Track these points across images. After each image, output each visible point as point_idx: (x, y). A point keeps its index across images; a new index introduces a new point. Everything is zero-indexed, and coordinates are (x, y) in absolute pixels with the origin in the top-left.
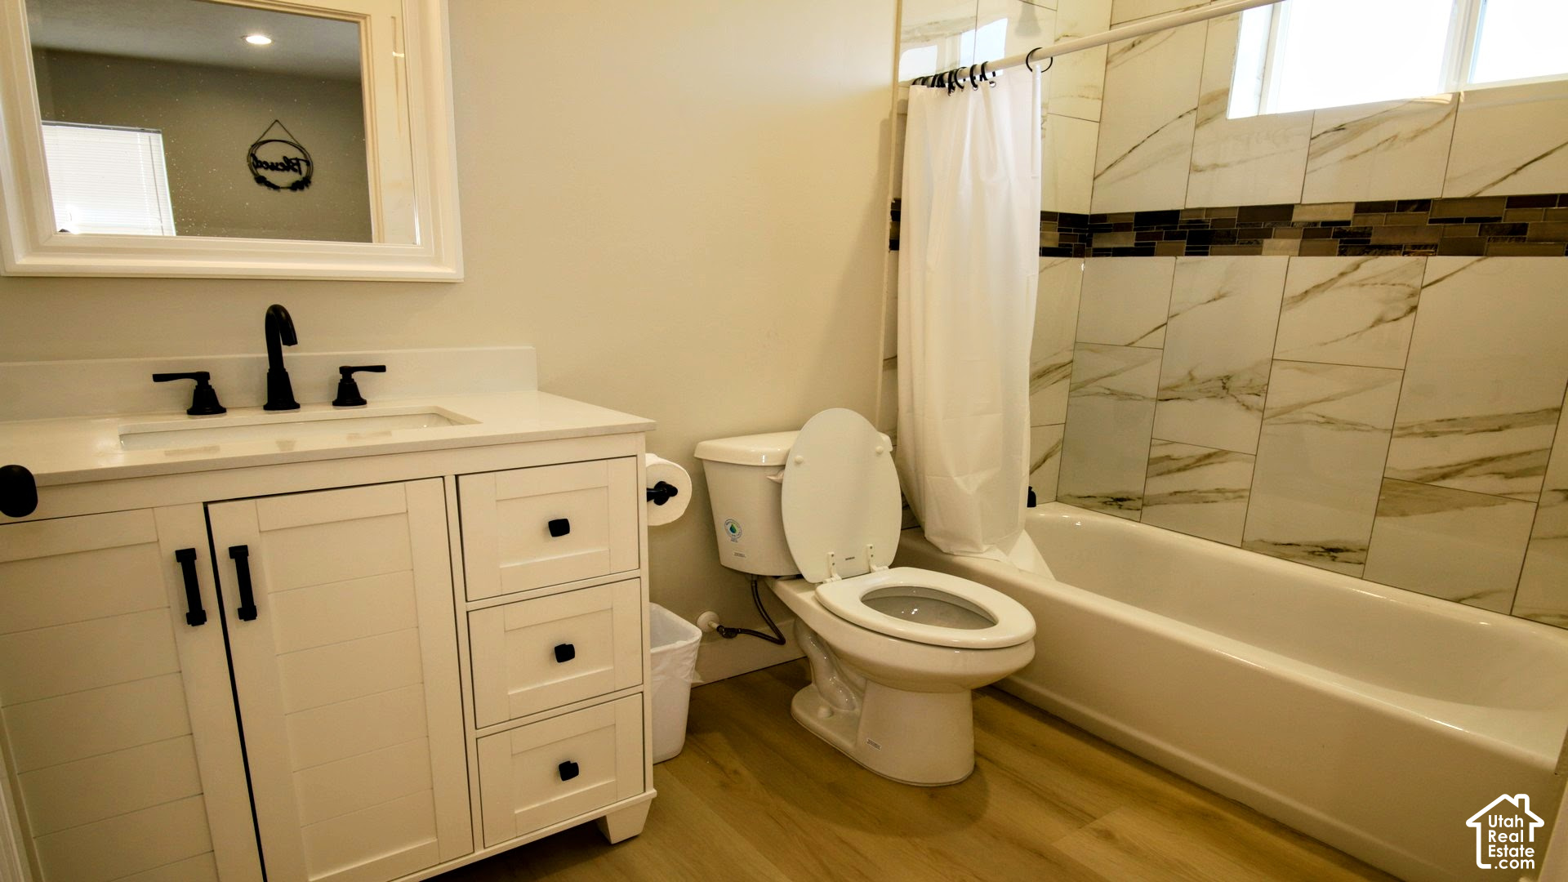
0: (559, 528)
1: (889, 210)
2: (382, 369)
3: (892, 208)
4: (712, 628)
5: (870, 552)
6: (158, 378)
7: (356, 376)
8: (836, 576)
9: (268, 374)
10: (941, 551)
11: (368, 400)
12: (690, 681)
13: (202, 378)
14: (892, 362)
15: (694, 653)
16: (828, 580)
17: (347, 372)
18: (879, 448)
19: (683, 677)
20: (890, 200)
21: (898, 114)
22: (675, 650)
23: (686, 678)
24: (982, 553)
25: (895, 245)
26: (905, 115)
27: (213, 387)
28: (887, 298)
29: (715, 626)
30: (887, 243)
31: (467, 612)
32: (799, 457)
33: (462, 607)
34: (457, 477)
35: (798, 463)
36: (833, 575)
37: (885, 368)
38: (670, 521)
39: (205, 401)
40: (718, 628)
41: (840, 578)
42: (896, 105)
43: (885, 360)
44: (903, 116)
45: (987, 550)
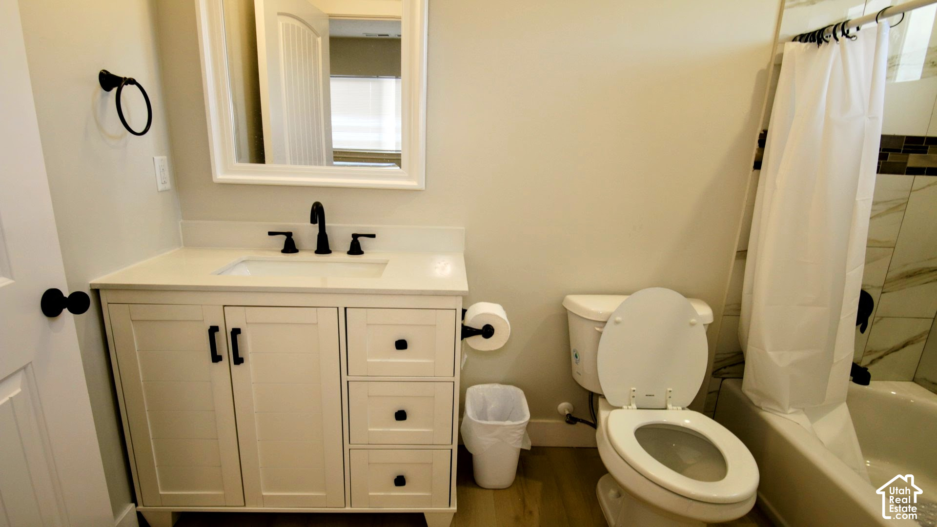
0: (401, 345)
1: (757, 139)
2: (373, 236)
3: (759, 137)
4: (565, 413)
5: (669, 394)
6: (271, 234)
7: (359, 239)
8: (634, 406)
9: (318, 236)
10: (754, 405)
11: (364, 251)
12: (520, 446)
13: (289, 235)
14: (742, 254)
15: (521, 430)
16: (624, 407)
17: (355, 236)
18: (693, 320)
19: (511, 443)
20: (759, 130)
21: (775, 65)
22: (503, 426)
23: (513, 444)
24: (787, 414)
25: (758, 165)
26: (780, 65)
27: (294, 240)
28: (746, 206)
29: (567, 412)
30: (752, 164)
31: (348, 382)
32: (618, 319)
33: (345, 378)
34: (346, 309)
35: (617, 323)
36: (632, 405)
37: (737, 257)
38: (493, 349)
39: (290, 247)
40: (568, 414)
41: (635, 407)
42: (774, 58)
43: (737, 252)
44: (778, 66)
45: (791, 413)
